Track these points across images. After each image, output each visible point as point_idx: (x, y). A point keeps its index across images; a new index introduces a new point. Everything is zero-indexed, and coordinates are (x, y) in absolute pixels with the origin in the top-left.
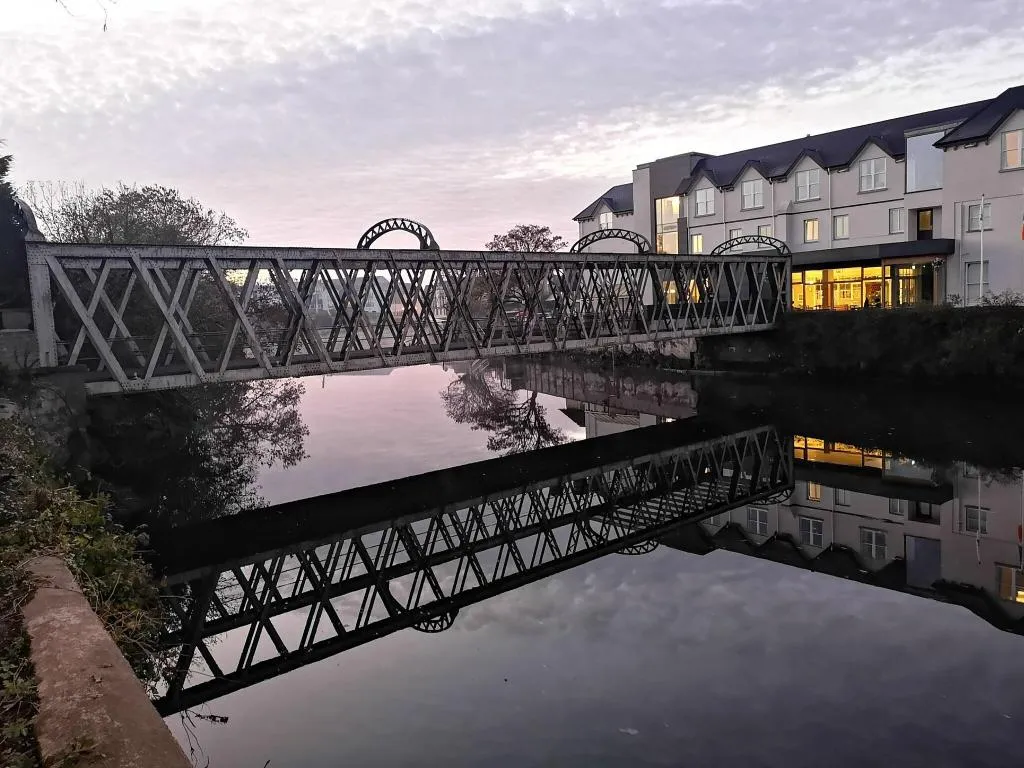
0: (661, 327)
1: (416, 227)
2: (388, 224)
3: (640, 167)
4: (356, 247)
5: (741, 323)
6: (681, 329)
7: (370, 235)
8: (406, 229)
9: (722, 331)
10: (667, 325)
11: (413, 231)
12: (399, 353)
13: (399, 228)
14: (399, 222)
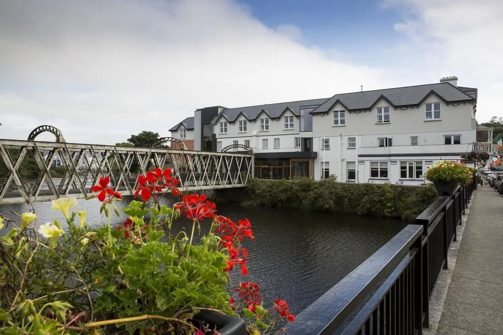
0: (190, 184)
1: (55, 130)
2: (43, 128)
3: (198, 110)
4: (27, 140)
5: (230, 183)
6: (200, 185)
7: (35, 133)
8: (51, 131)
9: (220, 187)
10: (193, 183)
11: (54, 133)
12: (37, 194)
13: (48, 130)
14: (48, 128)
